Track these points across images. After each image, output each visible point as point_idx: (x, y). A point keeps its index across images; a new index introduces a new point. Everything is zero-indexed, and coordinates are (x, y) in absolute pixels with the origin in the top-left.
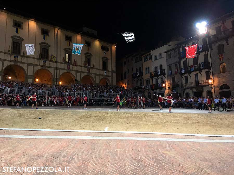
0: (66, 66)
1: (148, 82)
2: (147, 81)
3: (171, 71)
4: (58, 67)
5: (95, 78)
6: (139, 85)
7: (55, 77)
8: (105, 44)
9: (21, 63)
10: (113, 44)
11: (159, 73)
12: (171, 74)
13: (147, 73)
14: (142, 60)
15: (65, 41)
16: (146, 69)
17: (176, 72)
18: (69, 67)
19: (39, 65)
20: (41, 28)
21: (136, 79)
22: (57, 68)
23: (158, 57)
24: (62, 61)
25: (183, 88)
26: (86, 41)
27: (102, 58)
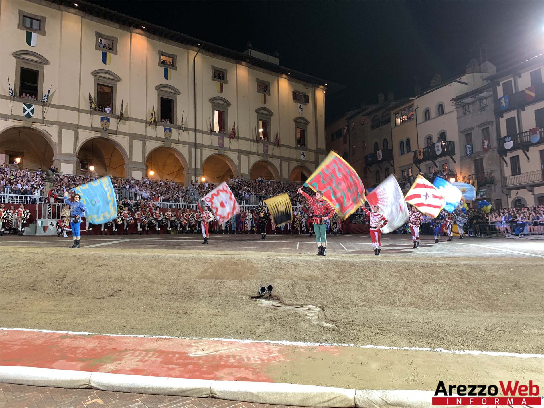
0: (215, 138)
2: (403, 171)
3: (472, 145)
4: (199, 141)
5: (281, 165)
7: (193, 166)
8: (301, 88)
9: (116, 133)
10: (318, 87)
11: (438, 150)
12: (472, 152)
14: (389, 120)
15: (213, 80)
16: (402, 143)
17: (486, 147)
18: (221, 141)
19: (157, 139)
20: (159, 51)
21: (374, 168)
22: (195, 145)
23: (433, 113)
24: (205, 129)
25: (506, 186)
26: (257, 79)
27: (295, 120)
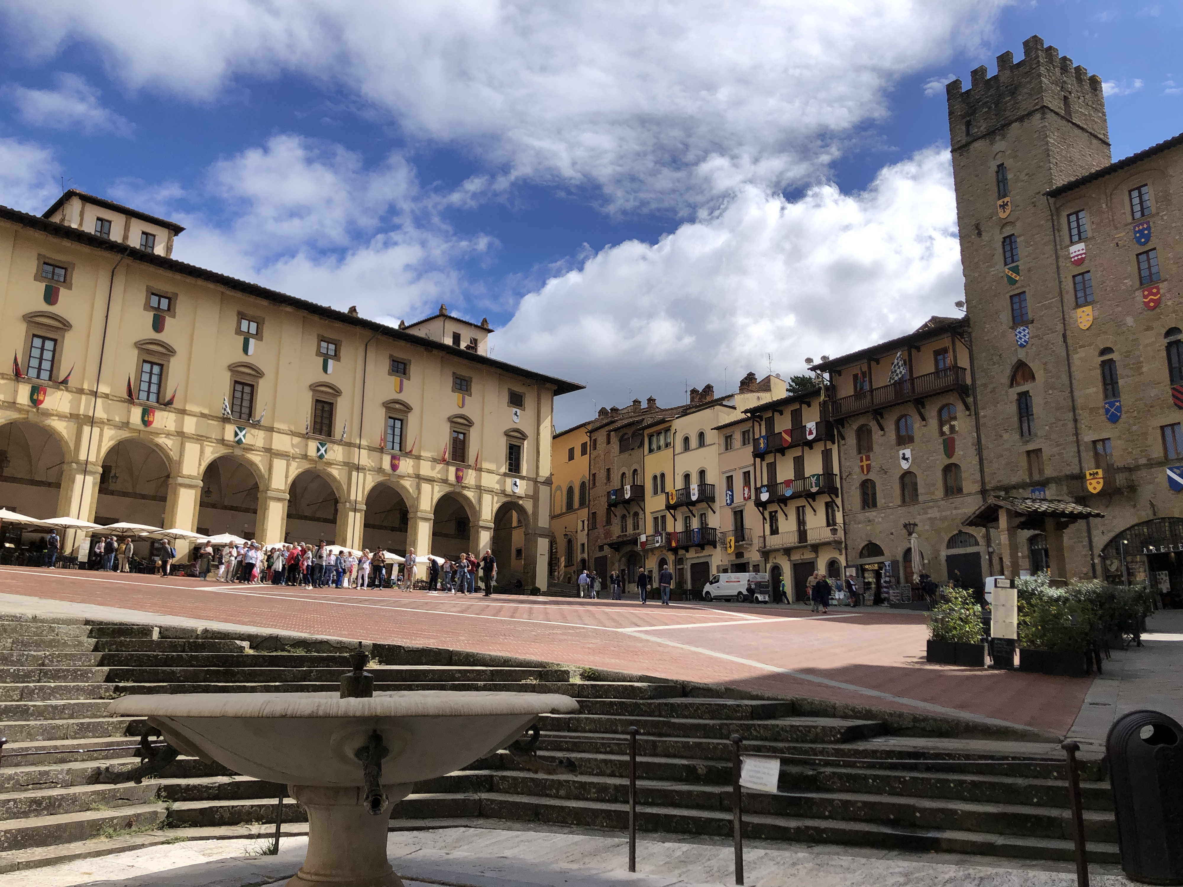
0: (387, 458)
1: (659, 521)
2: (656, 519)
3: (732, 492)
4: (363, 462)
5: (480, 500)
6: (630, 531)
7: (352, 497)
9: (253, 449)
11: (694, 495)
12: (732, 501)
13: (656, 493)
14: (642, 444)
15: (389, 374)
16: (655, 477)
17: (746, 496)
18: (395, 462)
19: (305, 458)
20: (318, 335)
21: (619, 511)
22: (358, 468)
23: (694, 442)
26: (453, 375)
27: (507, 434)
